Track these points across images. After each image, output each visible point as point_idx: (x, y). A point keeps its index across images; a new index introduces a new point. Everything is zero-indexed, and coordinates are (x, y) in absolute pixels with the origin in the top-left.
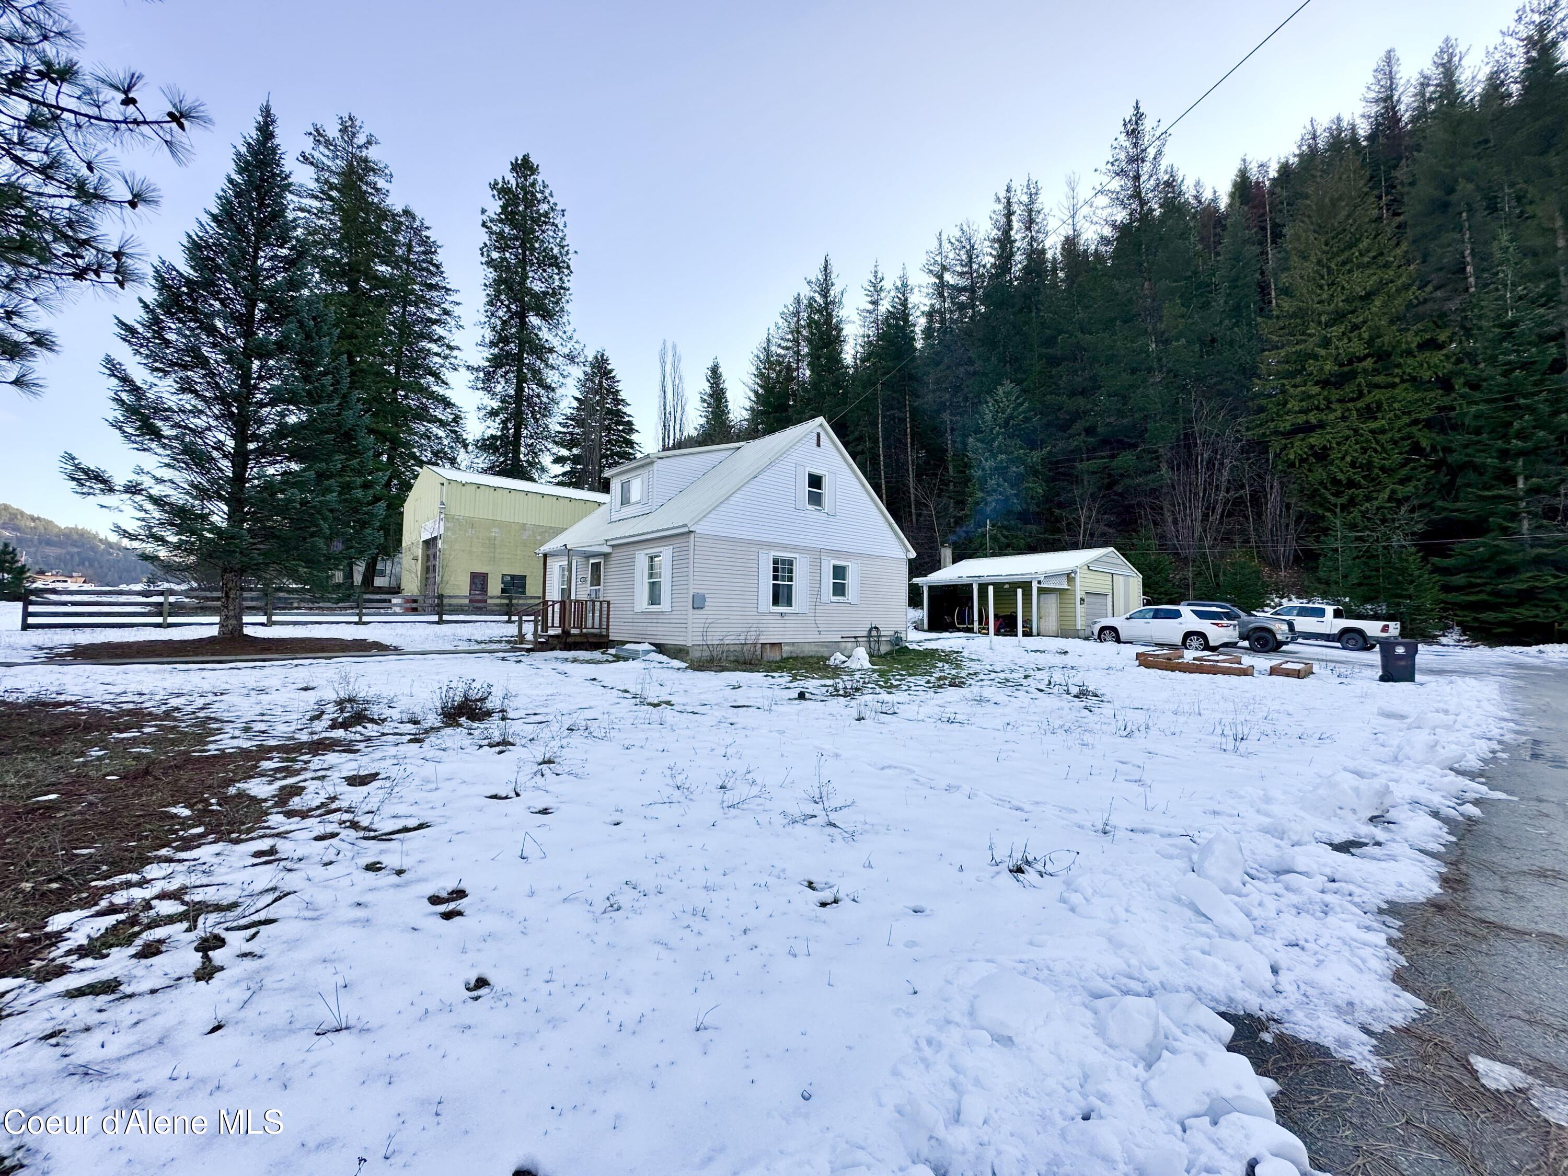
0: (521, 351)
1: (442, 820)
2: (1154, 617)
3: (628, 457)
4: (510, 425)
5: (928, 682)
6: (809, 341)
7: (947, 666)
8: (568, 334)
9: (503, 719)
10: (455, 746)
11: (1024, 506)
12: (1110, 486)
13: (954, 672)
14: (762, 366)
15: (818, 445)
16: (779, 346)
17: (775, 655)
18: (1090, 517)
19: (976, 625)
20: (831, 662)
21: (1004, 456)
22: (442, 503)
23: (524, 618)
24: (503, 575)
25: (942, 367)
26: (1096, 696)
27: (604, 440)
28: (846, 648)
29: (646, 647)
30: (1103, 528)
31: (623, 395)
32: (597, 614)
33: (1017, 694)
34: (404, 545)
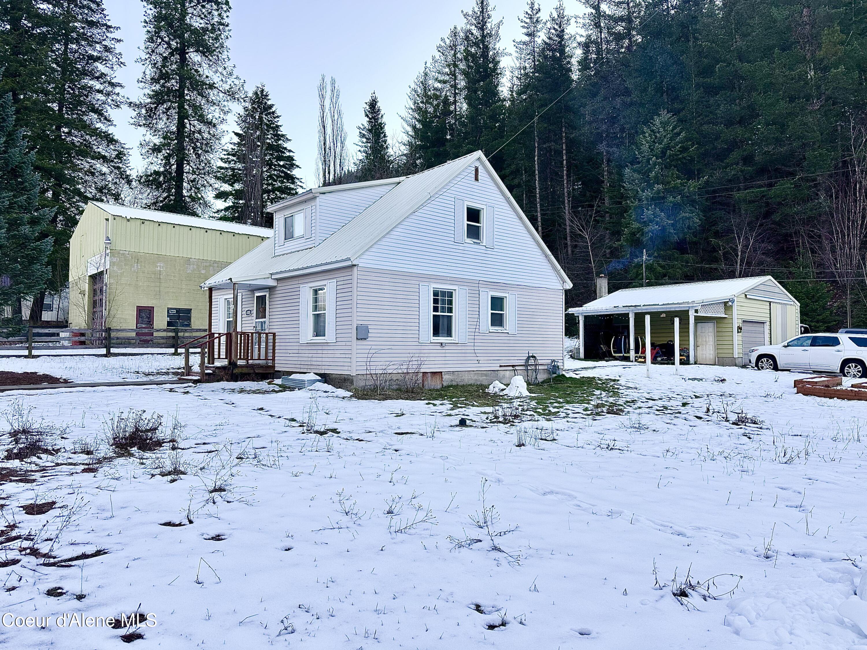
0: (182, 87)
1: (119, 547)
2: (812, 345)
3: (289, 192)
4: (172, 161)
5: (586, 409)
6: (465, 73)
7: (604, 394)
8: (229, 69)
9: (174, 448)
10: (128, 476)
11: (681, 236)
12: (767, 215)
13: (611, 400)
14: (419, 100)
15: (477, 179)
16: (436, 79)
17: (435, 384)
18: (747, 246)
19: (632, 354)
20: (491, 390)
21: (660, 186)
22: (108, 239)
23: (191, 350)
24: (169, 309)
25: (599, 98)
26: (755, 423)
27: (265, 175)
28: (504, 377)
29: (311, 376)
30: (759, 255)
31: (283, 131)
32: (263, 345)
33: (675, 421)
34: (71, 279)
